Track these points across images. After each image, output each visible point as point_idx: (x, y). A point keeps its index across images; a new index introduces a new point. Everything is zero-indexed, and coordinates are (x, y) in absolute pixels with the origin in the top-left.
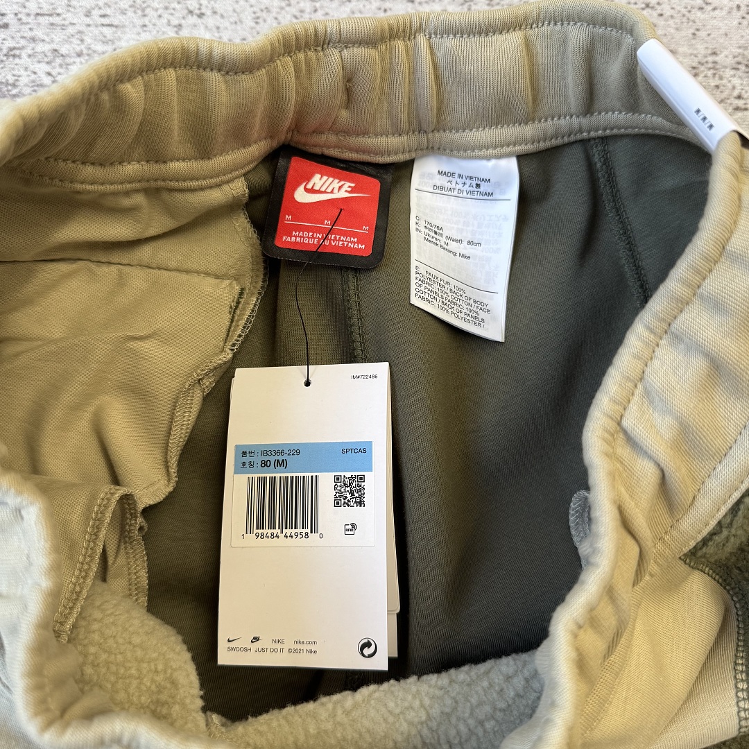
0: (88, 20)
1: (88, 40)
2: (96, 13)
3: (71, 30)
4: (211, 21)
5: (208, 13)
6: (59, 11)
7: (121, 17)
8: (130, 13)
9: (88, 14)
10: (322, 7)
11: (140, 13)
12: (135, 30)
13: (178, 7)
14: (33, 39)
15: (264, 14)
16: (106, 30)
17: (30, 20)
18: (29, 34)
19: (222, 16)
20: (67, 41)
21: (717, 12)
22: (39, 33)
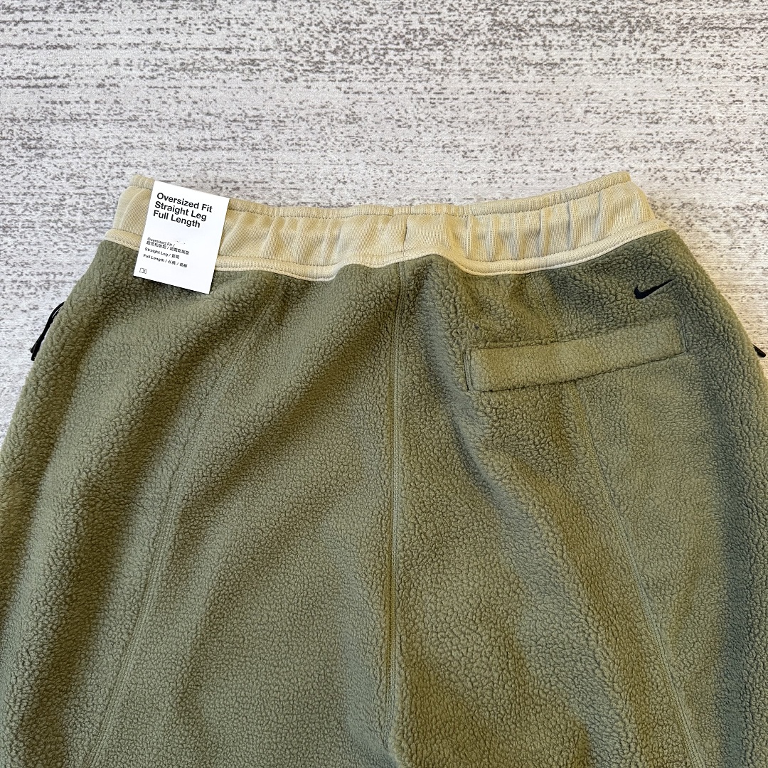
0: (283, 186)
1: (284, 198)
2: (287, 181)
3: (274, 191)
4: (350, 186)
5: (349, 181)
6: (267, 180)
7: (302, 184)
8: (306, 182)
9: (283, 182)
10: (411, 177)
11: (311, 181)
12: (309, 192)
13: (332, 178)
14: (254, 197)
15: (379, 182)
16: (292, 191)
17: (251, 185)
18: (251, 194)
19: (356, 183)
20: (272, 197)
21: (637, 173)
22: (256, 193)
